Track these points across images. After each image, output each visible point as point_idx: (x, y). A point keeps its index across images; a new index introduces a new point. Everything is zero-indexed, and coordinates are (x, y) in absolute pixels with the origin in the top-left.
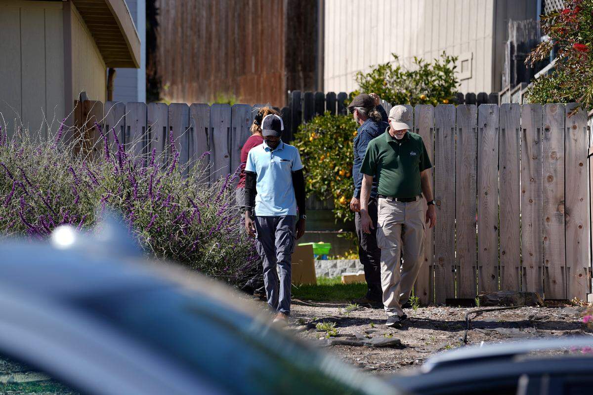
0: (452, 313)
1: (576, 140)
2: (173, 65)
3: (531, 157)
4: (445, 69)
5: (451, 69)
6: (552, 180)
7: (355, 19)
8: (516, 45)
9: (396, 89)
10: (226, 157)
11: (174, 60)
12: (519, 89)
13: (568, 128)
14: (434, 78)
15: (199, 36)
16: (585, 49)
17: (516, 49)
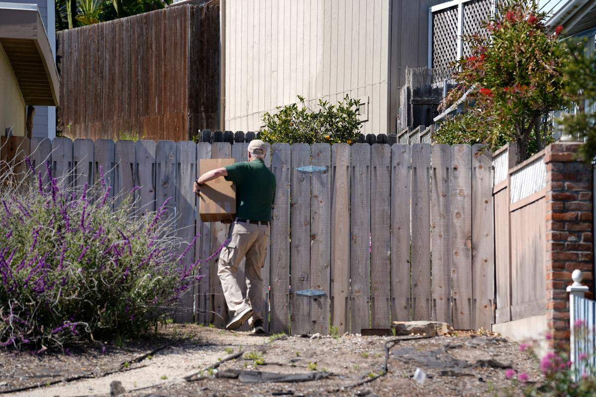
0: (371, 342)
1: (482, 179)
2: (76, 105)
3: (441, 194)
4: (348, 111)
5: (354, 111)
6: (460, 216)
7: (256, 63)
8: (412, 90)
9: (302, 130)
10: (151, 191)
11: (76, 101)
12: (417, 132)
13: (475, 168)
14: (338, 120)
15: (102, 77)
16: (490, 94)
17: (412, 94)
